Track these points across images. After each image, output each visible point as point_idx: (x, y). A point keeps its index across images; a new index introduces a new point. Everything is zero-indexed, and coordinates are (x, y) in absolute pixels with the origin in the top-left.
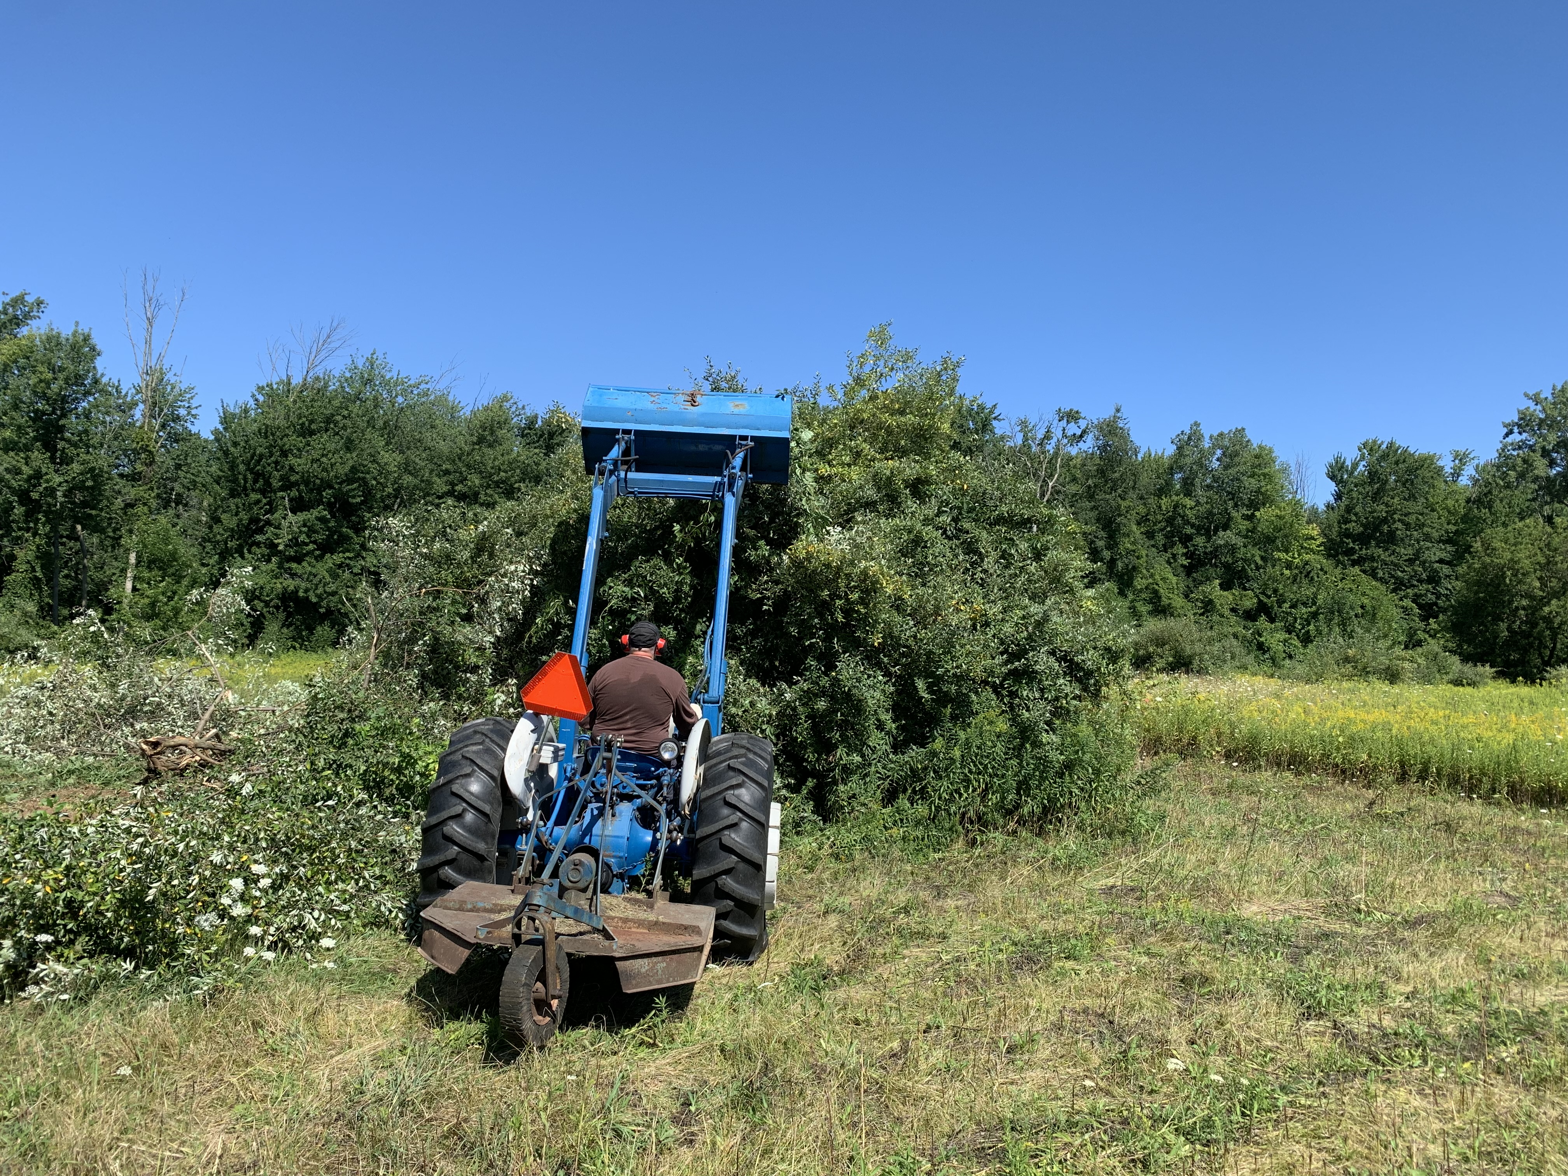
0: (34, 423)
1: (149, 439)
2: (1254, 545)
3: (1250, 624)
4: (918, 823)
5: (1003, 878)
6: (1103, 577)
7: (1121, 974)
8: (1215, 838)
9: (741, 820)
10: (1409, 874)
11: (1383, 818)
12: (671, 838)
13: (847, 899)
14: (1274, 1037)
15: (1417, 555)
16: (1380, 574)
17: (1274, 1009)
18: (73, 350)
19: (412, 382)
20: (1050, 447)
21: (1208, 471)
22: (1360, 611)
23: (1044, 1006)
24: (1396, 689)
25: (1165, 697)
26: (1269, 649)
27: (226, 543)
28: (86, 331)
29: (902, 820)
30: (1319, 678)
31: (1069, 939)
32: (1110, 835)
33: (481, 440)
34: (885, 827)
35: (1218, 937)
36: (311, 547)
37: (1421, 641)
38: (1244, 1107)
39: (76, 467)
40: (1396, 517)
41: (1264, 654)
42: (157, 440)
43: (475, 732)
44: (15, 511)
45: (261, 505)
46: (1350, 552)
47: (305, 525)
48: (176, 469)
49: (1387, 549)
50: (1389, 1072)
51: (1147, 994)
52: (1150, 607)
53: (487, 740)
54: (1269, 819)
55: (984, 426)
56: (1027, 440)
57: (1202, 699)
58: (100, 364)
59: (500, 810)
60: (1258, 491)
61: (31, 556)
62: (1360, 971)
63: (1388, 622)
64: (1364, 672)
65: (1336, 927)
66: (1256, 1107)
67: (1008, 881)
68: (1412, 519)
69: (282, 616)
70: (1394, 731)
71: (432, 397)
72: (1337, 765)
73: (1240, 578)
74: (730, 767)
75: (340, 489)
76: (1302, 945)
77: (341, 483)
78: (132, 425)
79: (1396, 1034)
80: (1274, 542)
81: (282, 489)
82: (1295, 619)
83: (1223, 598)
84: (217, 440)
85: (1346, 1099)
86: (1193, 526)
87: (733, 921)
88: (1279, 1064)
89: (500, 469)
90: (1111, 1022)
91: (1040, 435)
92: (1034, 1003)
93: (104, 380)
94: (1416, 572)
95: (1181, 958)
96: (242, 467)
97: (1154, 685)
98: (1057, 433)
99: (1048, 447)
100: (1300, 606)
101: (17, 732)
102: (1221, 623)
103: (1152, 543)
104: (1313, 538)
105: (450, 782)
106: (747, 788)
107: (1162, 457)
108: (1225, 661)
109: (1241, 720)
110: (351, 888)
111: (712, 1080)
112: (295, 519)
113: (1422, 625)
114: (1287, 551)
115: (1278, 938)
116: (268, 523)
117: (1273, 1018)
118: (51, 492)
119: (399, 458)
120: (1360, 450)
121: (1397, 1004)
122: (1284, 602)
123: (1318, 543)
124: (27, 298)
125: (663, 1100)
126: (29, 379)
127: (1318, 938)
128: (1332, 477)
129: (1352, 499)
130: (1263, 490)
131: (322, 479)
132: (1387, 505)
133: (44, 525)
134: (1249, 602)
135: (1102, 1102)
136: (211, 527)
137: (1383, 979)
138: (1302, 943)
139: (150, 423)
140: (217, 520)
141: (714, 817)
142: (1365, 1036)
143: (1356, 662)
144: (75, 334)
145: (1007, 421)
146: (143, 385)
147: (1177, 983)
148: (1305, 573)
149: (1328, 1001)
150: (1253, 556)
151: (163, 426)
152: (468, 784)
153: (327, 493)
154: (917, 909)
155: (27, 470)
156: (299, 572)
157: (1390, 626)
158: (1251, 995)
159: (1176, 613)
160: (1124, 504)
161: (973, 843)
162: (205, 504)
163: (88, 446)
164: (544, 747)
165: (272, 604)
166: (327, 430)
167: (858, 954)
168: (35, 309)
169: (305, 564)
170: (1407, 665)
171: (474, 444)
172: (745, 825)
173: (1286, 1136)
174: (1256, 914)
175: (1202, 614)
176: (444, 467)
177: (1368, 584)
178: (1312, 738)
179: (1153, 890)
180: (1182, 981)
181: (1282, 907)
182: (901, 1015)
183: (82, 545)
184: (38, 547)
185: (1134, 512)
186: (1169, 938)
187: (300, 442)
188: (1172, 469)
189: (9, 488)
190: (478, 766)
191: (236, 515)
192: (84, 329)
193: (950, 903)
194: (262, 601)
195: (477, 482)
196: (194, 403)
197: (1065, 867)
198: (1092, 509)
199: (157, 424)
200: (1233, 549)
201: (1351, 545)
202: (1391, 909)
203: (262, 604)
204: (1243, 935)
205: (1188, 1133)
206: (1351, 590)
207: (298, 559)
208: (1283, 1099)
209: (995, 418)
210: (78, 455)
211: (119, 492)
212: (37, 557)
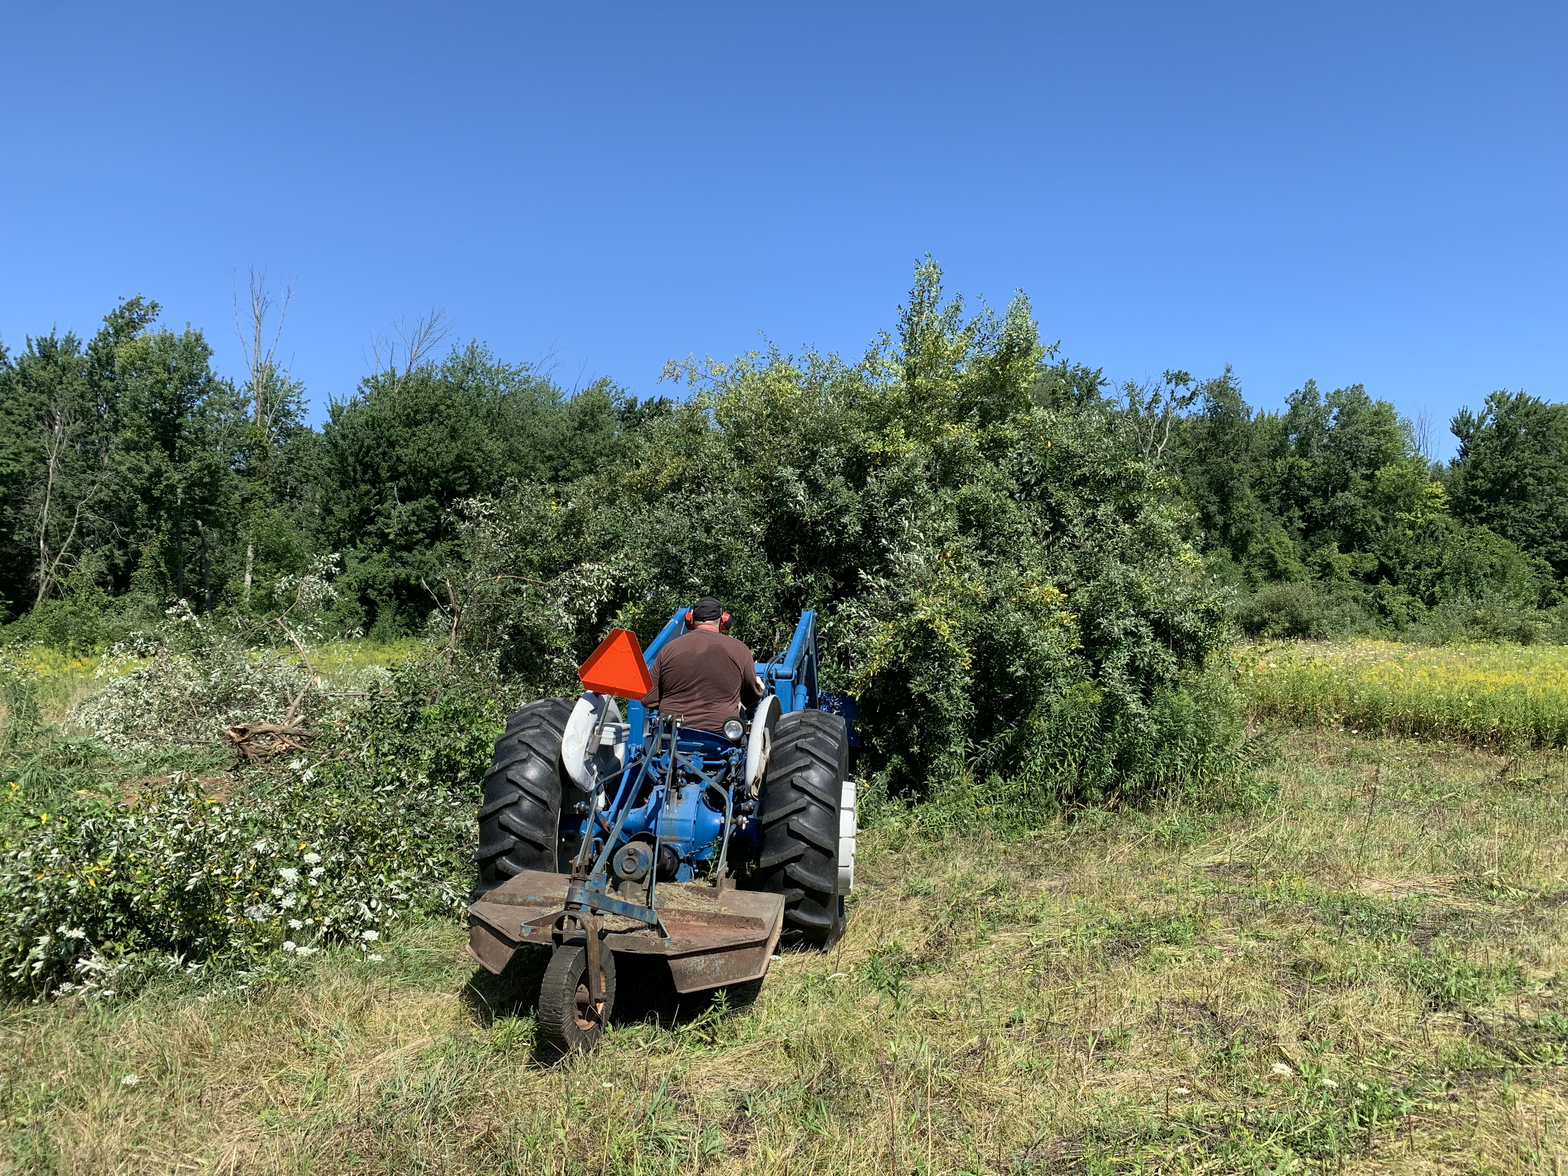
0: (153, 422)
1: (263, 435)
2: (1375, 506)
3: (1371, 587)
4: (1012, 800)
5: (1102, 856)
6: (1216, 543)
7: (1227, 960)
8: (1333, 810)
9: (809, 804)
10: (1547, 847)
11: (1517, 786)
12: (736, 823)
13: (931, 881)
14: (1396, 1031)
15: (1550, 511)
16: (1510, 532)
17: (1397, 999)
18: (186, 350)
19: (513, 370)
20: (1158, 411)
21: (1324, 431)
22: (1489, 571)
23: (1139, 997)
24: (1529, 650)
25: (1280, 664)
26: (1391, 612)
27: (339, 534)
28: (198, 331)
29: (994, 797)
30: (1446, 640)
31: (1170, 922)
32: (1219, 809)
33: (582, 425)
34: (977, 804)
35: (1335, 919)
36: (421, 535)
37: (1555, 600)
38: (1362, 1113)
39: (193, 464)
40: (1527, 471)
41: (1386, 617)
42: (269, 434)
43: (533, 715)
44: (139, 508)
45: (371, 495)
46: (1477, 509)
47: (414, 514)
48: (289, 463)
49: (1518, 506)
50: (1529, 1070)
51: (1254, 984)
52: (1266, 573)
53: (545, 723)
54: (1392, 788)
55: (1089, 391)
56: (1134, 404)
57: (1319, 664)
58: (212, 362)
59: (560, 795)
60: (1378, 450)
61: (155, 551)
62: (1493, 953)
63: (1520, 581)
64: (1495, 634)
65: (1466, 905)
66: (1376, 1112)
67: (1108, 859)
68: (1544, 473)
69: (394, 603)
70: (1529, 695)
71: (533, 384)
72: (1466, 731)
73: (1360, 540)
74: (797, 748)
75: (446, 477)
76: (1428, 925)
77: (447, 472)
78: (246, 421)
79: (1536, 1026)
80: (1395, 501)
81: (391, 479)
82: (1419, 581)
83: (1342, 561)
84: (327, 433)
85: (1480, 1104)
86: (1309, 487)
87: (805, 911)
88: (1403, 1061)
89: (601, 454)
90: (1213, 1014)
91: (1148, 399)
92: (1128, 994)
93: (218, 379)
94: (1549, 528)
95: (1293, 943)
96: (351, 459)
97: (1267, 651)
98: (1166, 396)
99: (1156, 411)
100: (1423, 566)
101: (115, 721)
102: (1340, 587)
103: (1268, 506)
104: (1437, 497)
105: (506, 768)
106: (816, 770)
107: (1276, 418)
108: (1344, 626)
109: (1361, 685)
110: (413, 875)
111: (774, 1081)
112: (404, 509)
113: (1556, 583)
114: (1409, 511)
115: (1402, 919)
116: (379, 513)
117: (1396, 1011)
118: (172, 489)
119: (502, 445)
120: (1487, 403)
121: (1537, 991)
122: (1407, 563)
123: (1442, 501)
124: (142, 301)
125: (718, 1104)
126: (146, 380)
127: (1446, 918)
128: (1457, 432)
129: (1479, 454)
130: (1383, 448)
131: (428, 468)
132: (1517, 460)
133: (166, 521)
134: (1370, 564)
135: (1200, 1108)
136: (323, 519)
137: (1520, 963)
138: (1429, 923)
139: (262, 419)
140: (329, 512)
141: (781, 802)
142: (1500, 1029)
143: (1486, 623)
144: (187, 334)
145: (1113, 385)
146: (254, 382)
147: (1288, 969)
148: (1429, 532)
149: (1458, 991)
150: (1374, 516)
151: (275, 422)
152: (525, 770)
153: (434, 483)
154: (1008, 890)
155: (148, 469)
156: (410, 560)
157: (1522, 586)
158: (1371, 983)
159: (1293, 578)
160: (1236, 467)
161: (1071, 819)
162: (318, 496)
163: (204, 443)
164: (606, 728)
165: (385, 592)
166: (432, 420)
167: (940, 940)
168: (150, 313)
169: (415, 552)
170: (1540, 625)
171: (576, 429)
172: (813, 809)
173: (1411, 1148)
174: (1377, 892)
175: (1320, 578)
176: (547, 453)
177: (1497, 541)
178: (1438, 702)
179: (1264, 866)
180: (1293, 967)
181: (1406, 884)
182: (982, 1007)
183: (203, 541)
184: (162, 541)
185: (1247, 476)
186: (1280, 920)
187: (406, 432)
188: (1286, 429)
189: (132, 486)
190: (534, 750)
191: (348, 506)
192: (195, 329)
193: (1043, 884)
194: (375, 590)
195: (580, 467)
196: (303, 398)
197: (1168, 843)
198: (1203, 473)
199: (268, 419)
200: (1352, 510)
201: (1479, 502)
202: (1528, 884)
203: (376, 593)
204: (1362, 915)
205: (1298, 1144)
206: (1479, 549)
207: (409, 548)
208: (1407, 1104)
209: (1100, 383)
210: (195, 452)
211: (236, 488)
212: (161, 553)
